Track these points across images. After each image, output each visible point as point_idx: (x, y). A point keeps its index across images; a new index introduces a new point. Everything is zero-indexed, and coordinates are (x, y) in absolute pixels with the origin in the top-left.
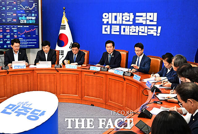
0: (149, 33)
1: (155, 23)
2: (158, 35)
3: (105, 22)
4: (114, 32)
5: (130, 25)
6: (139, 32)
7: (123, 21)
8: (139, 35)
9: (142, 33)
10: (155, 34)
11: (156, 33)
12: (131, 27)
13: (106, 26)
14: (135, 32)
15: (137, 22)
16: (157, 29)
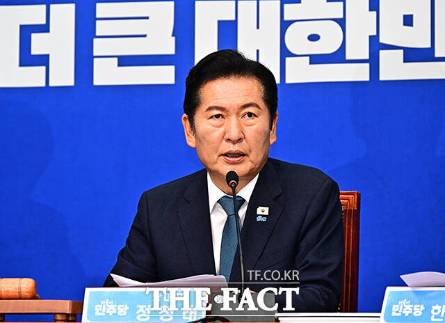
8: (383, 77)
9: (412, 55)
12: (292, 12)
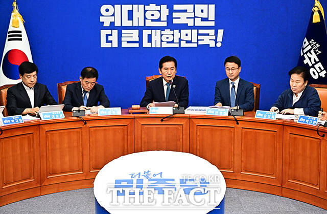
0: (200, 43)
1: (213, 24)
2: (219, 45)
3: (107, 24)
4: (128, 42)
5: (162, 29)
6: (181, 41)
7: (146, 20)
8: (182, 46)
9: (187, 42)
10: (212, 44)
11: (214, 42)
12: (163, 33)
13: (109, 32)
14: (172, 42)
15: (175, 21)
16: (216, 34)
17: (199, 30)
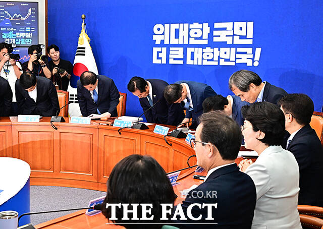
0: (238, 61)
1: (250, 42)
8: (220, 64)
9: (226, 60)
10: (250, 63)
13: (159, 49)
14: (212, 60)
17: (237, 48)
